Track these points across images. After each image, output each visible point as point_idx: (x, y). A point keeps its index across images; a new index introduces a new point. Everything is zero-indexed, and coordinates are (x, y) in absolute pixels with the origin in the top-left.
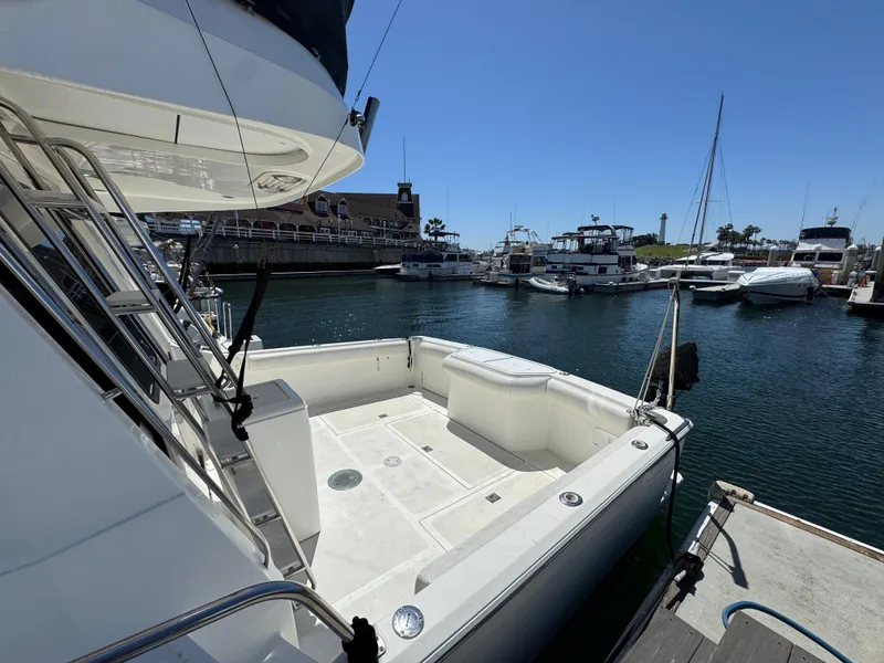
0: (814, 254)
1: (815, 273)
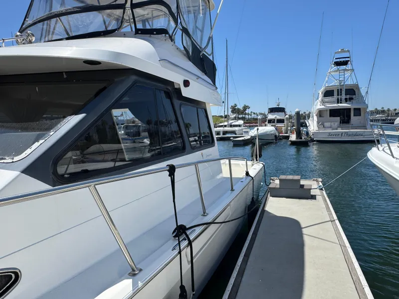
0: (275, 120)
1: (276, 129)
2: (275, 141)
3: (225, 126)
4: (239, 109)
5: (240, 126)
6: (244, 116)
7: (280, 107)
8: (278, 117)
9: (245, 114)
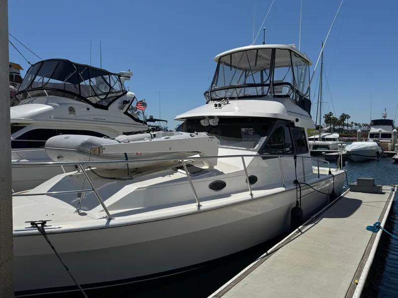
0: (379, 134)
1: (379, 145)
2: (376, 158)
3: (316, 139)
4: (335, 119)
5: (334, 140)
6: (341, 127)
7: (386, 118)
8: (384, 131)
9: (344, 125)
